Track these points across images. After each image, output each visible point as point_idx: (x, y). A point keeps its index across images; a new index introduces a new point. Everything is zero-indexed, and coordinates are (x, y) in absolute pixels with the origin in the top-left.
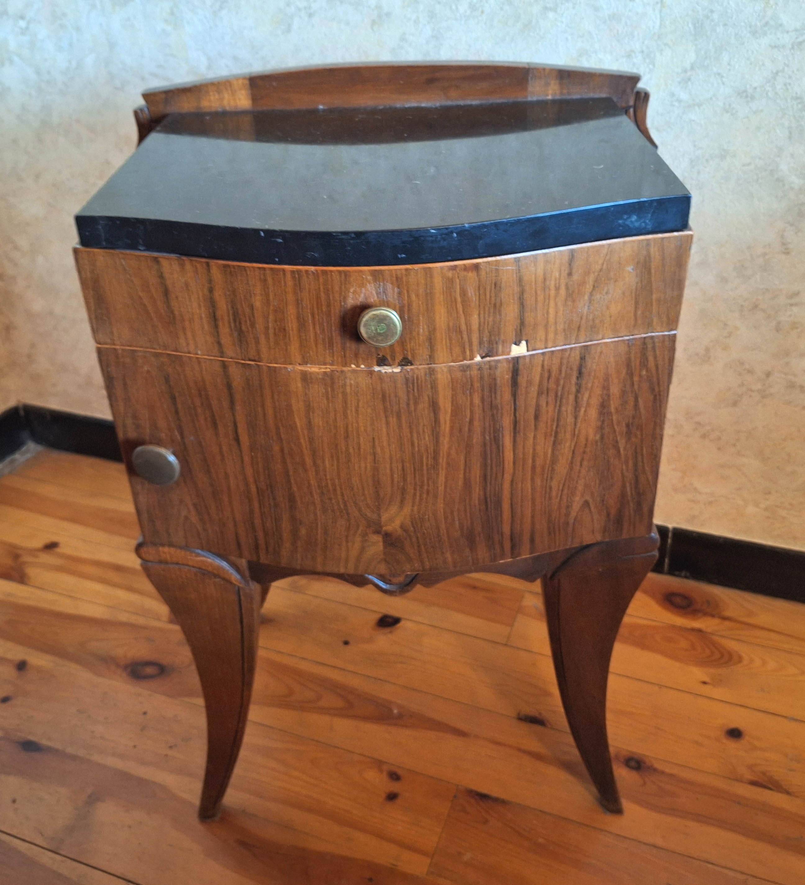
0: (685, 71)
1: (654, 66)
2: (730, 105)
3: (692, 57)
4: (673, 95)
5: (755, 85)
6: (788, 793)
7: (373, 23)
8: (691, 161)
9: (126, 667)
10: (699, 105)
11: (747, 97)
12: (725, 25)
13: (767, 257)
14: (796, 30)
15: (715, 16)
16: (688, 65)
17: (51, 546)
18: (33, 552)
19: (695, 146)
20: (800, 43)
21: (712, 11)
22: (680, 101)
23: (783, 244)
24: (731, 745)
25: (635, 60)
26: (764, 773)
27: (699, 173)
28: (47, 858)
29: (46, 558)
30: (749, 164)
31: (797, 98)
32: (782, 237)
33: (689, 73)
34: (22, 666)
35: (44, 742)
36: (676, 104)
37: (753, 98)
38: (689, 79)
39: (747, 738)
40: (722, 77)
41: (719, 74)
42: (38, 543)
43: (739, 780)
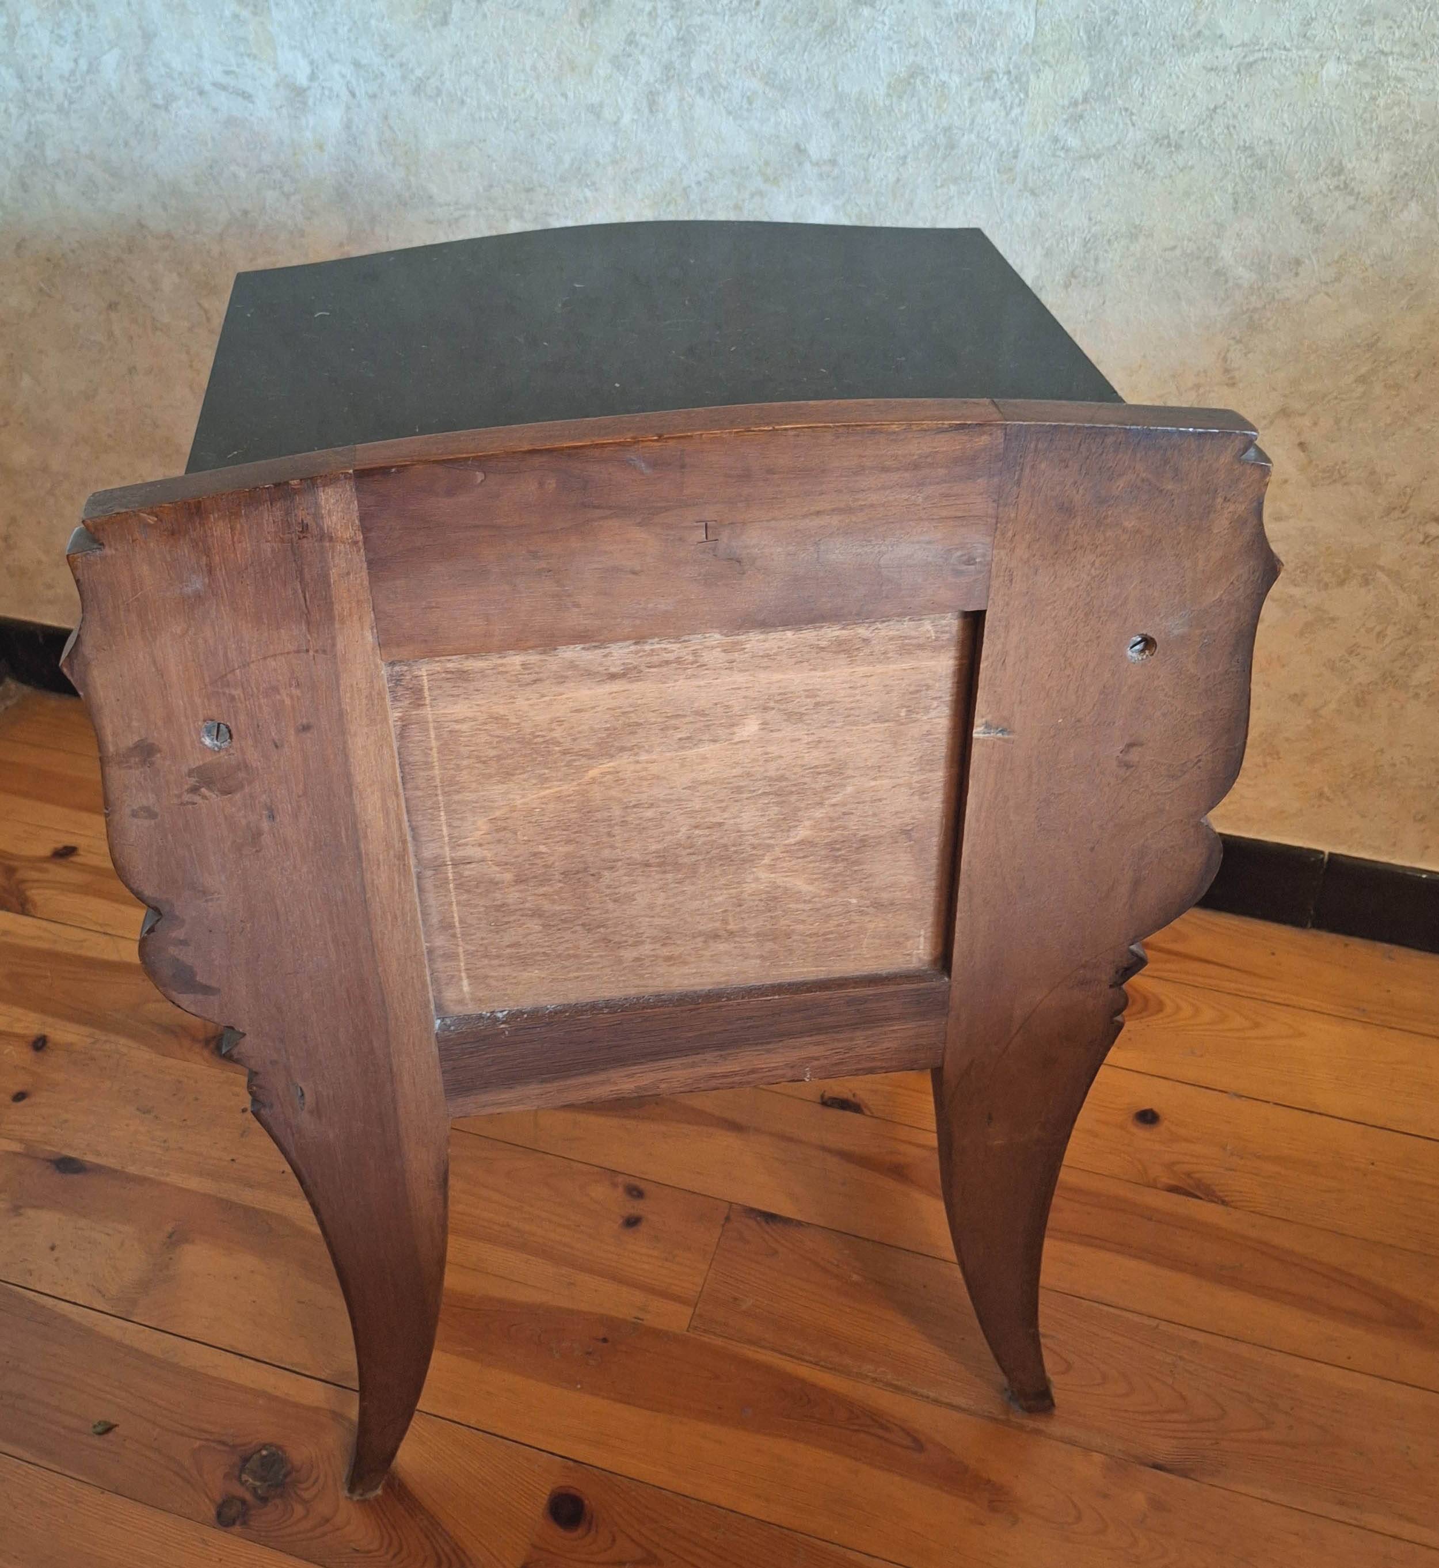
0: (1076, 104)
1: (1027, 94)
2: (1144, 158)
3: (1085, 82)
4: (1056, 140)
5: (1182, 127)
6: (1224, 1203)
7: (583, 14)
8: (1086, 242)
9: (207, 1042)
10: (1097, 157)
11: (1169, 145)
12: (1135, 34)
13: (1201, 391)
14: (1244, 45)
15: (1120, 19)
16: (1079, 95)
17: (66, 853)
18: (35, 862)
19: (1090, 219)
20: (1251, 65)
21: (1115, 13)
22: (1066, 149)
23: (1227, 371)
24: (1142, 1134)
25: (997, 86)
26: (1189, 1175)
27: (1096, 260)
28: (111, 1327)
29: (59, 872)
30: (1174, 248)
31: (1245, 148)
32: (1225, 359)
33: (1080, 107)
34: (40, 1044)
35: (90, 1158)
36: (1062, 154)
37: (1178, 147)
38: (1081, 117)
39: (1166, 1123)
40: (1132, 114)
41: (1126, 110)
42: (44, 850)
43: (1152, 1185)
